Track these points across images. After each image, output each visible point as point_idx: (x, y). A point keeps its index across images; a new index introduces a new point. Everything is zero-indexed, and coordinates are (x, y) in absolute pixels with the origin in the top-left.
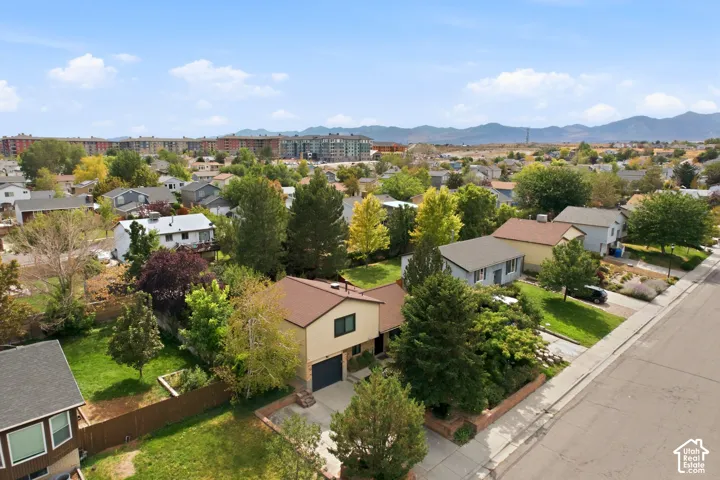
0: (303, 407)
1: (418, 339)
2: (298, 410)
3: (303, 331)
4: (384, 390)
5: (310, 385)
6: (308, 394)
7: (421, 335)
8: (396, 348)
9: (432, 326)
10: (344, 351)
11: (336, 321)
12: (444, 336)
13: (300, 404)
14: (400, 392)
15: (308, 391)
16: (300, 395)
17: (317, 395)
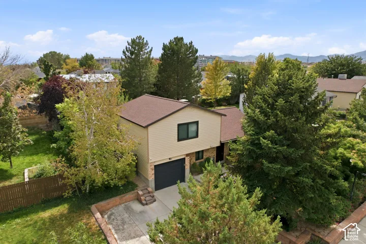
0: (143, 205)
1: (264, 138)
2: (137, 207)
3: (144, 130)
4: (221, 197)
5: (152, 184)
6: (149, 193)
7: (268, 133)
8: (237, 150)
9: (281, 123)
10: (187, 155)
11: (179, 125)
12: (296, 135)
13: (140, 202)
14: (246, 201)
15: (150, 189)
16: (141, 193)
17: (158, 194)
